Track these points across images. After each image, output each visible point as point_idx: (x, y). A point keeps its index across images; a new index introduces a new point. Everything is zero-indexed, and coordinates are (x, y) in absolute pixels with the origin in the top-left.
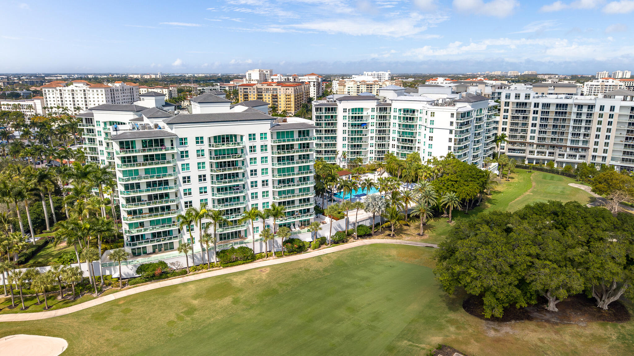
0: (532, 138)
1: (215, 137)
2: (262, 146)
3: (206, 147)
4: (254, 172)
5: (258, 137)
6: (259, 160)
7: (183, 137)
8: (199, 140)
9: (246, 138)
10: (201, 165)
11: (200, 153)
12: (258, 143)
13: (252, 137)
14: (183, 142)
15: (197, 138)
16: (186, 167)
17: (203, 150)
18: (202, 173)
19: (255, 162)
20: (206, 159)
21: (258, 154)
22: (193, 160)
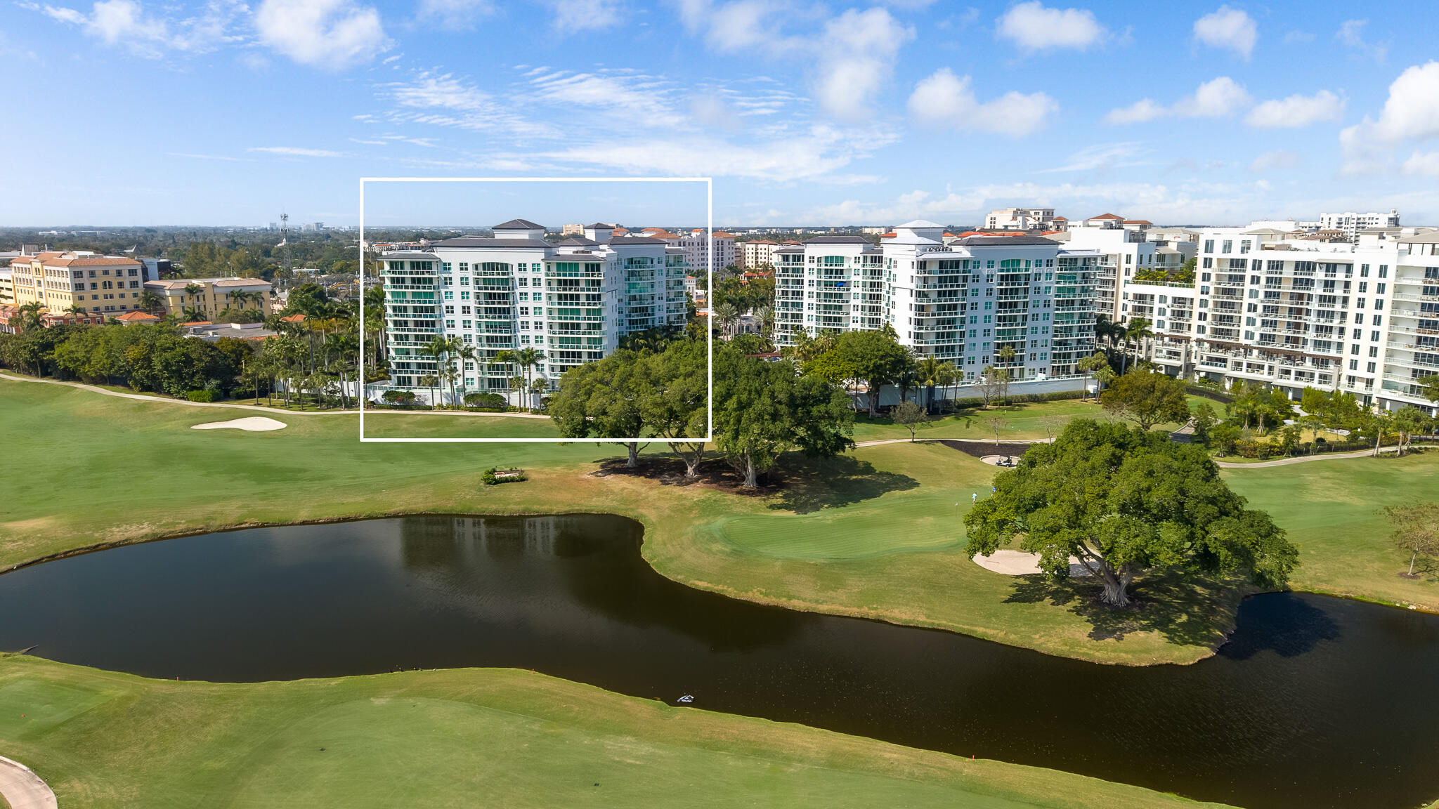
0: (1249, 335)
1: (484, 264)
2: (534, 279)
3: (471, 274)
4: (525, 311)
5: (529, 267)
6: (530, 296)
7: (447, 262)
8: (464, 266)
9: (516, 268)
10: (465, 295)
11: (464, 281)
12: (530, 275)
13: (522, 267)
14: (447, 267)
15: (461, 264)
16: (449, 295)
17: (467, 278)
18: (466, 304)
19: (526, 299)
20: (471, 289)
21: (530, 289)
22: (456, 288)
